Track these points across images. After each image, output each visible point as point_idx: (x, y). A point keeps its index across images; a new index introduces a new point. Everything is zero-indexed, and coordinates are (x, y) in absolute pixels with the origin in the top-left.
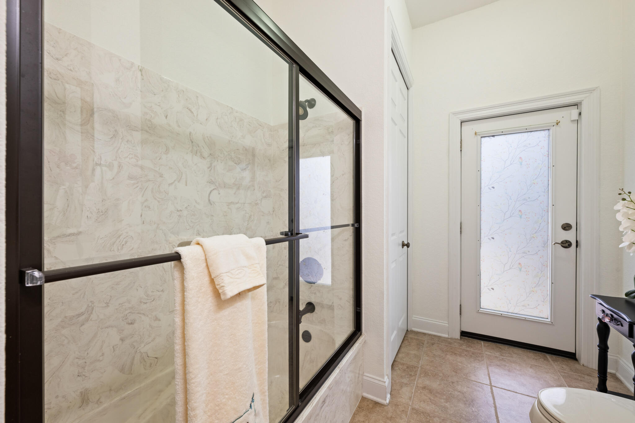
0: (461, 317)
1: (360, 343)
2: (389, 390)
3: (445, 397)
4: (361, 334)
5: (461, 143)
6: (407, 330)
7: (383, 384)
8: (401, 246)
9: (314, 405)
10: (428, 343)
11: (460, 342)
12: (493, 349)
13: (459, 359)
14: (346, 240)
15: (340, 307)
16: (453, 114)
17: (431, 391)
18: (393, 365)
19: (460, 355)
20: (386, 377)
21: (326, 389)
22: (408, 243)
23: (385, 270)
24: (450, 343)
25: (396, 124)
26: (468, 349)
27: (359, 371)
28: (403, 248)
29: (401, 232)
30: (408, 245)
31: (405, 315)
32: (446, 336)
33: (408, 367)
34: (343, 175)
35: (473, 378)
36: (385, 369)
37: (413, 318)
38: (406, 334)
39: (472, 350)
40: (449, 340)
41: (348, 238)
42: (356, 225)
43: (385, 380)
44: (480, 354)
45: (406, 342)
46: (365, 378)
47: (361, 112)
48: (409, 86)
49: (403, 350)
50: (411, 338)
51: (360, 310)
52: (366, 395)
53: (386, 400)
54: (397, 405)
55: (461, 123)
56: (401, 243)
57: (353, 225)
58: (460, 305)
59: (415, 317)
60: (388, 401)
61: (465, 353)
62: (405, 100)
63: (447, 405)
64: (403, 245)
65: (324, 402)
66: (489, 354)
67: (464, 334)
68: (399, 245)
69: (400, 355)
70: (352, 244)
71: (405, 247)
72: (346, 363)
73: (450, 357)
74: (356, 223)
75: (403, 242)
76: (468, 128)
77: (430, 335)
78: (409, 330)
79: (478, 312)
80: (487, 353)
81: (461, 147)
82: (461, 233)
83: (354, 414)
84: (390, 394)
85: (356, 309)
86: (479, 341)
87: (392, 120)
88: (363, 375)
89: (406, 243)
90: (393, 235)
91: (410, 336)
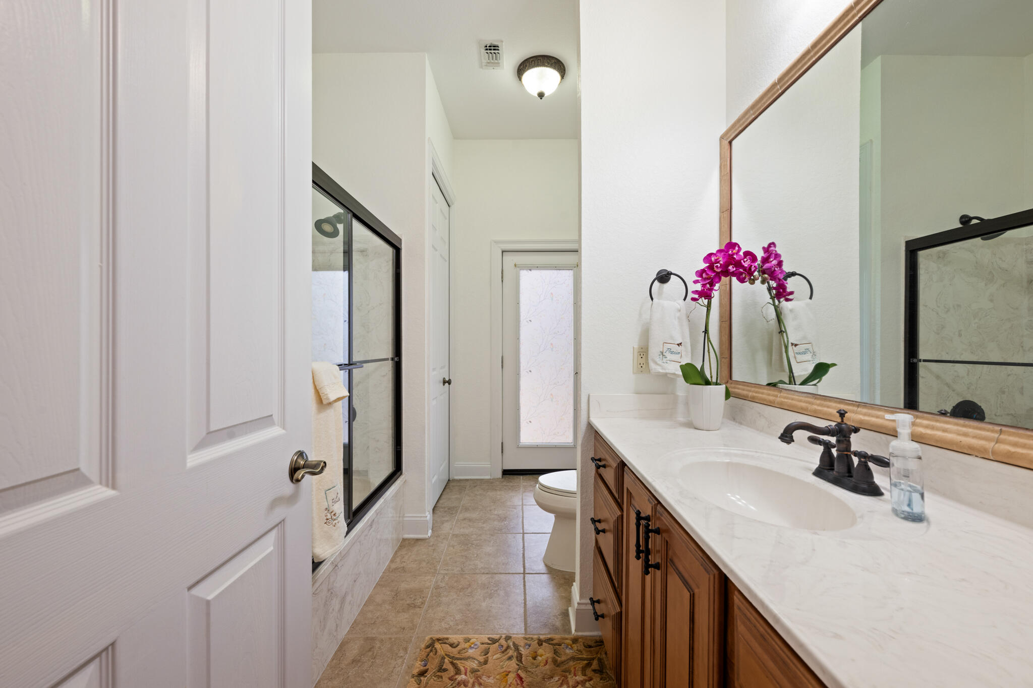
0: (502, 455)
1: (401, 481)
2: (430, 525)
3: (482, 521)
4: (401, 474)
5: (502, 273)
6: (449, 480)
7: (425, 519)
8: (442, 384)
9: (365, 522)
10: (470, 486)
11: (502, 480)
12: (530, 480)
13: (499, 493)
14: (384, 376)
15: (377, 450)
16: (495, 242)
17: (470, 520)
18: (434, 510)
19: (500, 490)
20: (427, 513)
21: (373, 514)
22: (450, 380)
23: (426, 404)
24: (492, 483)
25: (436, 250)
26: (508, 484)
27: (400, 514)
28: (444, 385)
29: (442, 367)
30: (449, 382)
31: (447, 461)
32: (488, 477)
33: (449, 509)
34: (380, 304)
35: (509, 503)
36: (426, 505)
37: (456, 465)
38: (447, 483)
39: (511, 484)
40: (492, 480)
41: (387, 374)
42: (396, 359)
43: (427, 515)
44: (518, 485)
45: (447, 490)
46: (405, 519)
47: (401, 240)
48: (450, 204)
49: (443, 497)
50: (453, 486)
51: (400, 448)
52: (406, 536)
53: (427, 534)
54: (438, 536)
55: (502, 252)
56: (442, 380)
57: (392, 359)
58: (502, 443)
59: (458, 464)
60: (429, 534)
61: (505, 487)
62: (446, 219)
63: (484, 525)
64: (444, 382)
65: (371, 525)
66: (526, 484)
67: (507, 473)
68: (440, 382)
69: (441, 502)
70: (391, 379)
71: (447, 384)
72: (388, 496)
73: (490, 494)
74: (396, 356)
75: (444, 378)
76: (510, 259)
77: (471, 480)
78: (451, 479)
79: (518, 447)
80: (524, 484)
81: (502, 277)
82: (502, 367)
83: (396, 551)
84: (432, 530)
85: (396, 448)
86: (519, 476)
87: (433, 246)
88: (404, 517)
89: (447, 379)
90: (434, 369)
91: (451, 484)
